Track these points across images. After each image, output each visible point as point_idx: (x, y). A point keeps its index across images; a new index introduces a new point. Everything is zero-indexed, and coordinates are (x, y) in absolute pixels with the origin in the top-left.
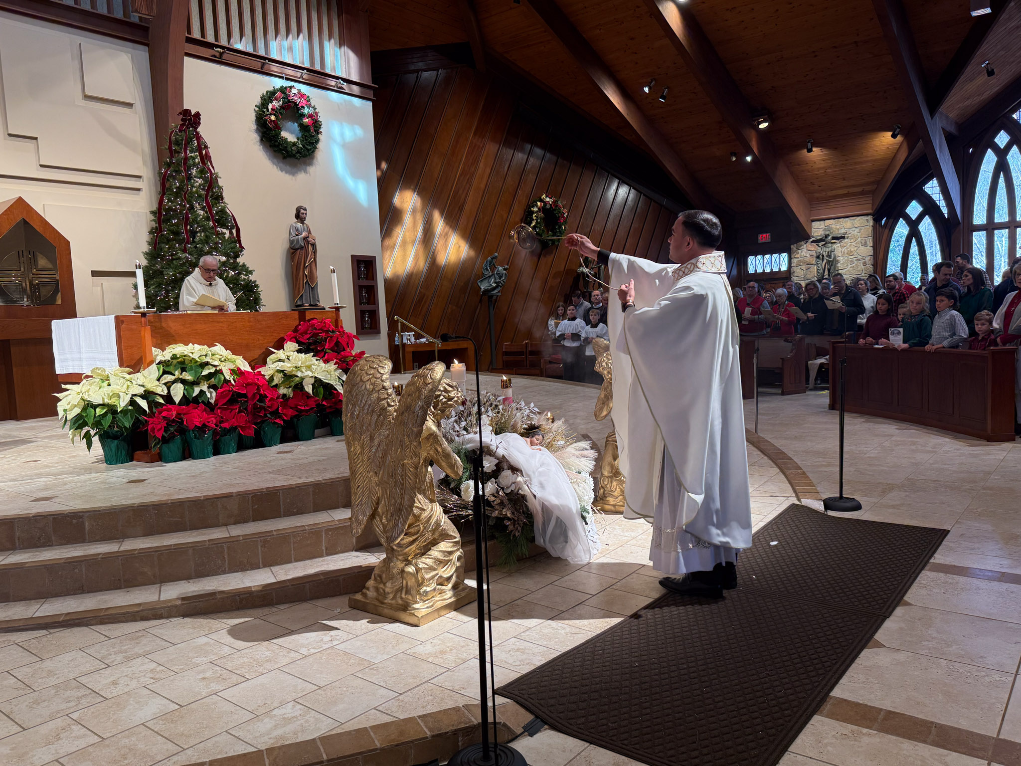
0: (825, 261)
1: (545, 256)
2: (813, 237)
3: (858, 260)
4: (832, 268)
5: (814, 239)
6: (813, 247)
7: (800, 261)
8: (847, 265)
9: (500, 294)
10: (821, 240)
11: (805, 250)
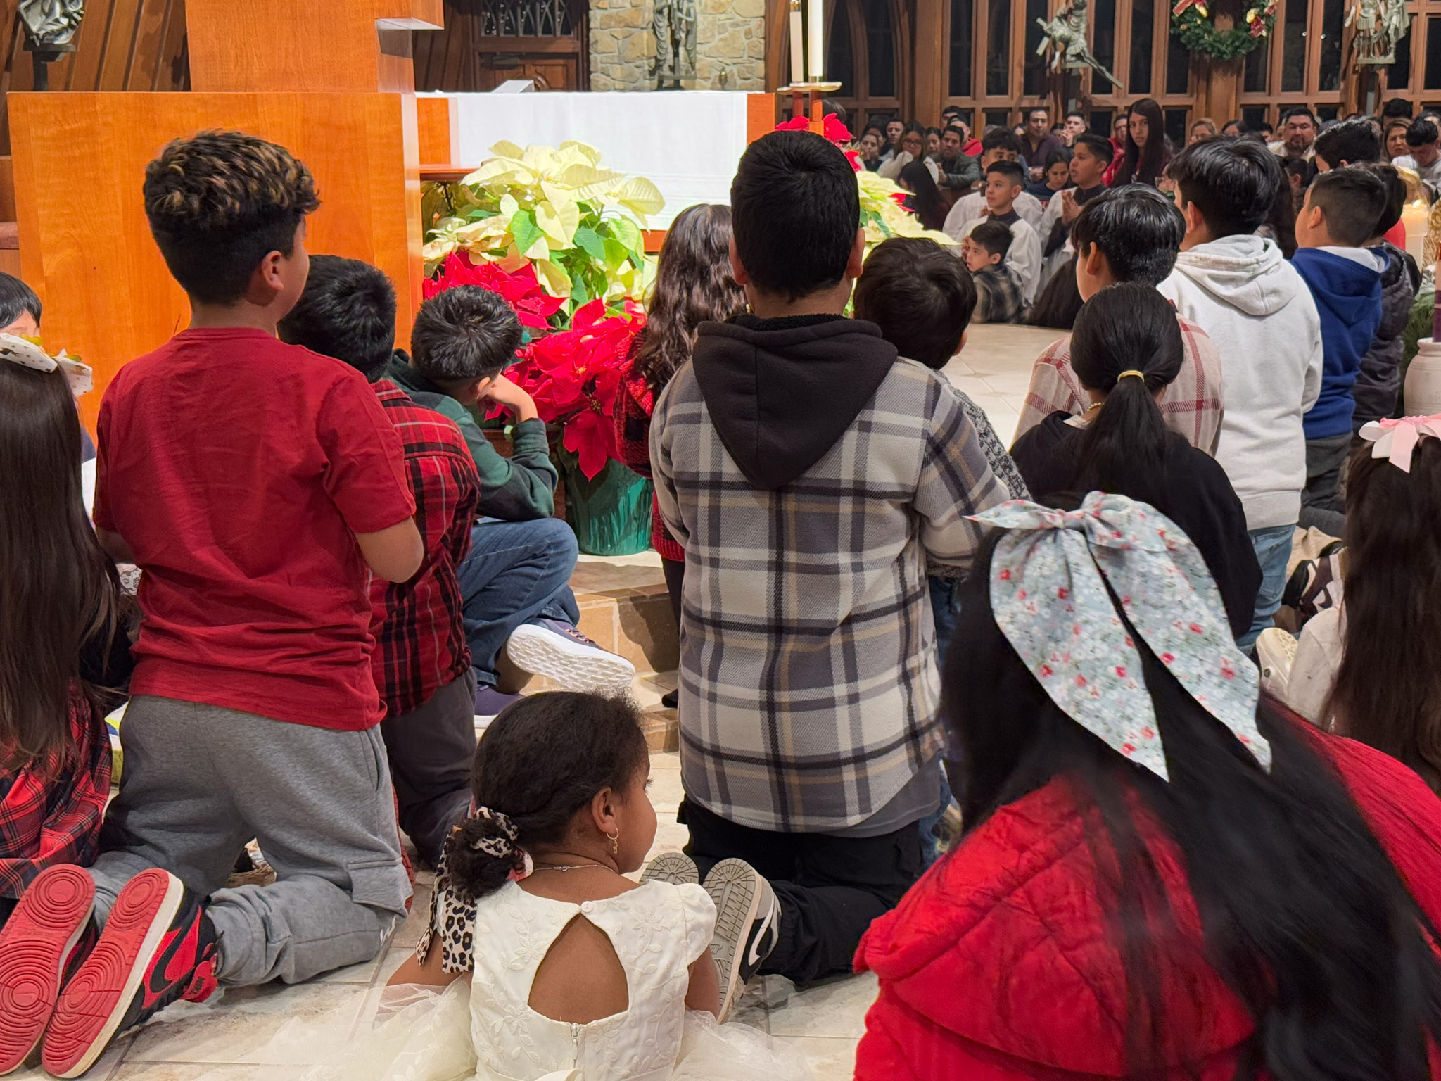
0: (673, 22)
3: (736, 25)
7: (610, 17)
8: (713, 35)
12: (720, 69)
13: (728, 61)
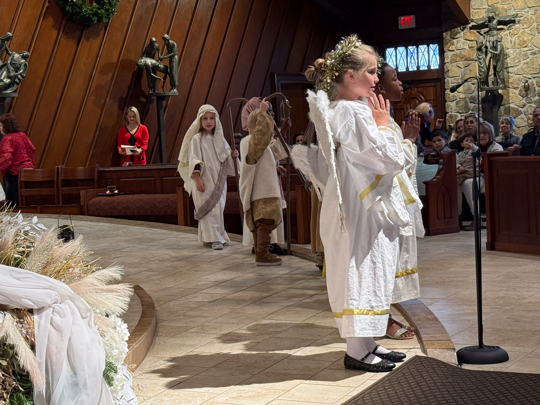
0: (489, 55)
1: (88, 39)
2: (472, 21)
4: (499, 64)
5: (474, 24)
6: (473, 35)
9: (16, 95)
10: (483, 26)
11: (462, 39)
12: (524, 82)
13: (530, 76)
